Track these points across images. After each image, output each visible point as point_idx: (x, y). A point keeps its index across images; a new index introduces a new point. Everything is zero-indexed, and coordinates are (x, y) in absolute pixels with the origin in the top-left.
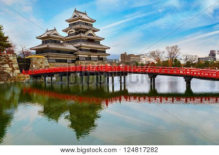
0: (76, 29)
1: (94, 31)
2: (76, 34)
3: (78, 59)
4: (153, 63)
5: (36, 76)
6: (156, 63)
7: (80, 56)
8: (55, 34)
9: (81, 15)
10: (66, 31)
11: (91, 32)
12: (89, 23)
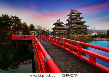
2: (71, 21)
7: (71, 31)
8: (59, 22)
10: (67, 20)
11: (78, 19)
12: (78, 15)
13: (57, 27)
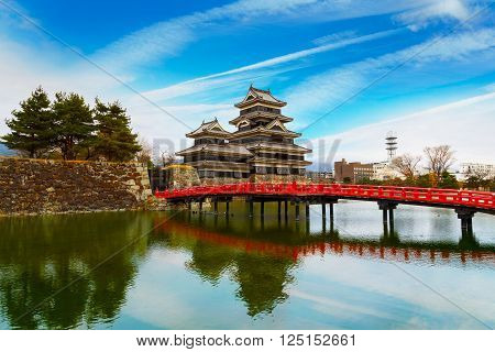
0: (252, 120)
1: (283, 122)
2: (252, 127)
3: (253, 171)
4: (398, 179)
5: (177, 200)
6: (404, 178)
7: (257, 165)
8: (215, 129)
9: (260, 94)
10: (234, 123)
11: (277, 123)
12: (274, 109)
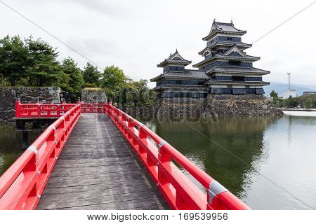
2: (213, 55)
7: (212, 87)
8: (175, 59)
10: (201, 53)
11: (235, 50)
13: (170, 75)
